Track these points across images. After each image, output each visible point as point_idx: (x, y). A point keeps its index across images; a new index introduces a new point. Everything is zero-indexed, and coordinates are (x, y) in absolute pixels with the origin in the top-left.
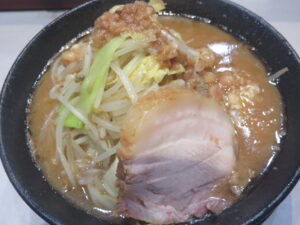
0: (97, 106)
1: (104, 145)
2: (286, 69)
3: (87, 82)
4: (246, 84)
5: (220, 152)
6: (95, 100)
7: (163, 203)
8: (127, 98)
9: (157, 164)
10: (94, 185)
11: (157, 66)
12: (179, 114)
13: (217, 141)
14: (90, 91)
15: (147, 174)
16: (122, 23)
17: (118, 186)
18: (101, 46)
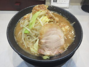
0: (33, 27)
2: (75, 22)
3: (31, 22)
5: (61, 40)
6: (33, 26)
7: (49, 50)
8: (41, 25)
9: (48, 40)
10: (31, 47)
11: (48, 18)
12: (53, 29)
13: (61, 37)
14: (31, 24)
15: (46, 43)
17: (39, 46)
18: (34, 14)
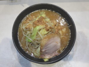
0: (35, 39)
1: (36, 45)
2: (71, 25)
3: (33, 34)
4: (63, 28)
10: (35, 52)
11: (46, 31)
12: (50, 40)
13: (57, 43)
14: (33, 36)
16: (39, 23)
18: (35, 27)
